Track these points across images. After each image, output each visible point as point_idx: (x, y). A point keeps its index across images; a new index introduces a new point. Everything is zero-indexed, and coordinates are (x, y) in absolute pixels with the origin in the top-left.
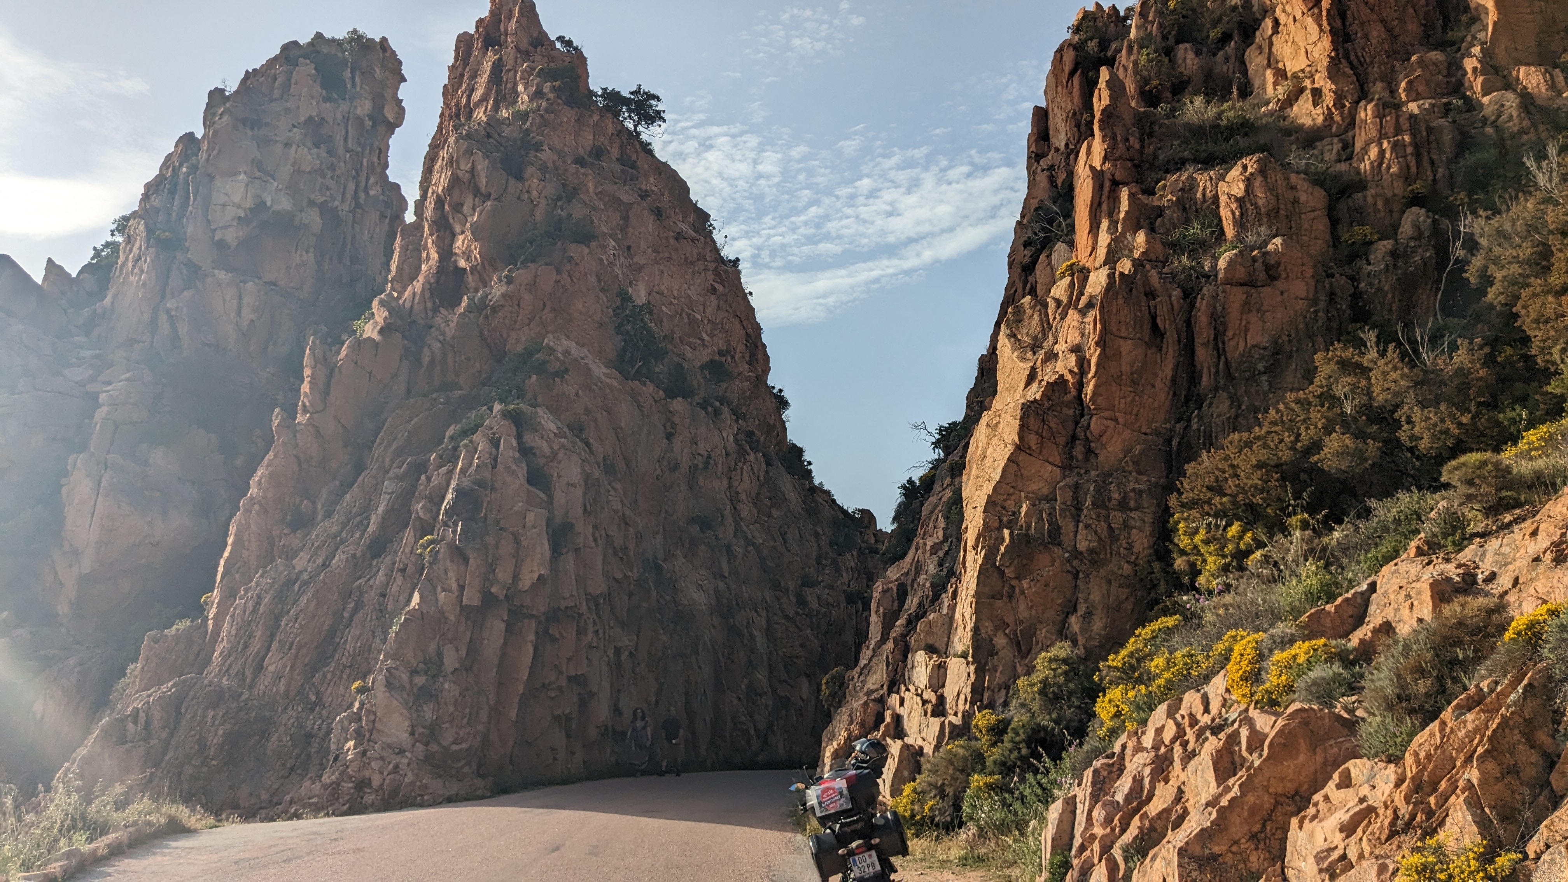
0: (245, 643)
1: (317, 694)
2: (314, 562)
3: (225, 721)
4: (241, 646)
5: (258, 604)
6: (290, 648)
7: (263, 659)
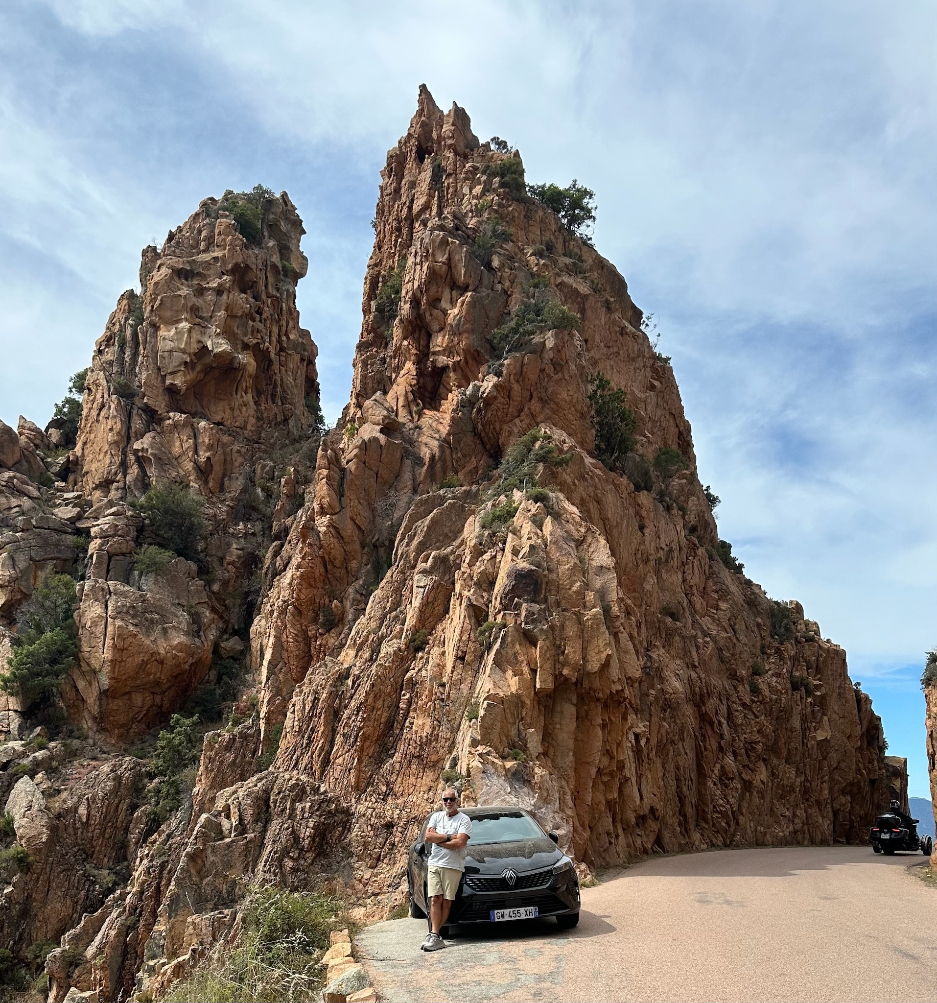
0: (309, 737)
1: (388, 784)
2: (361, 657)
3: (312, 813)
4: (305, 741)
5: (316, 699)
6: (356, 741)
7: (329, 753)
